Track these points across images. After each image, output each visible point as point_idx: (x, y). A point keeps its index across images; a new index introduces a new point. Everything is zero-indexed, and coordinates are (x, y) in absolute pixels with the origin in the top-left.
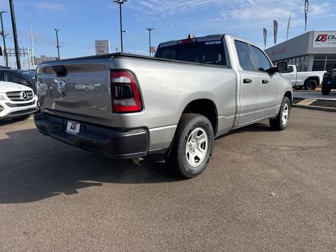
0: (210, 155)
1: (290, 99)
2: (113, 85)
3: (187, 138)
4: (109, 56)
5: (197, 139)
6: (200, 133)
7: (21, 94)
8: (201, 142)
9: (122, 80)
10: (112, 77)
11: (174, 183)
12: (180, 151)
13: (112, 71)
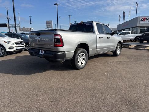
0: (87, 62)
1: (121, 44)
2: (55, 38)
3: (78, 56)
4: (53, 30)
5: (82, 57)
6: (83, 55)
7: (20, 43)
8: (83, 58)
9: (57, 37)
10: (54, 36)
11: (74, 71)
12: (76, 60)
13: (54, 34)
